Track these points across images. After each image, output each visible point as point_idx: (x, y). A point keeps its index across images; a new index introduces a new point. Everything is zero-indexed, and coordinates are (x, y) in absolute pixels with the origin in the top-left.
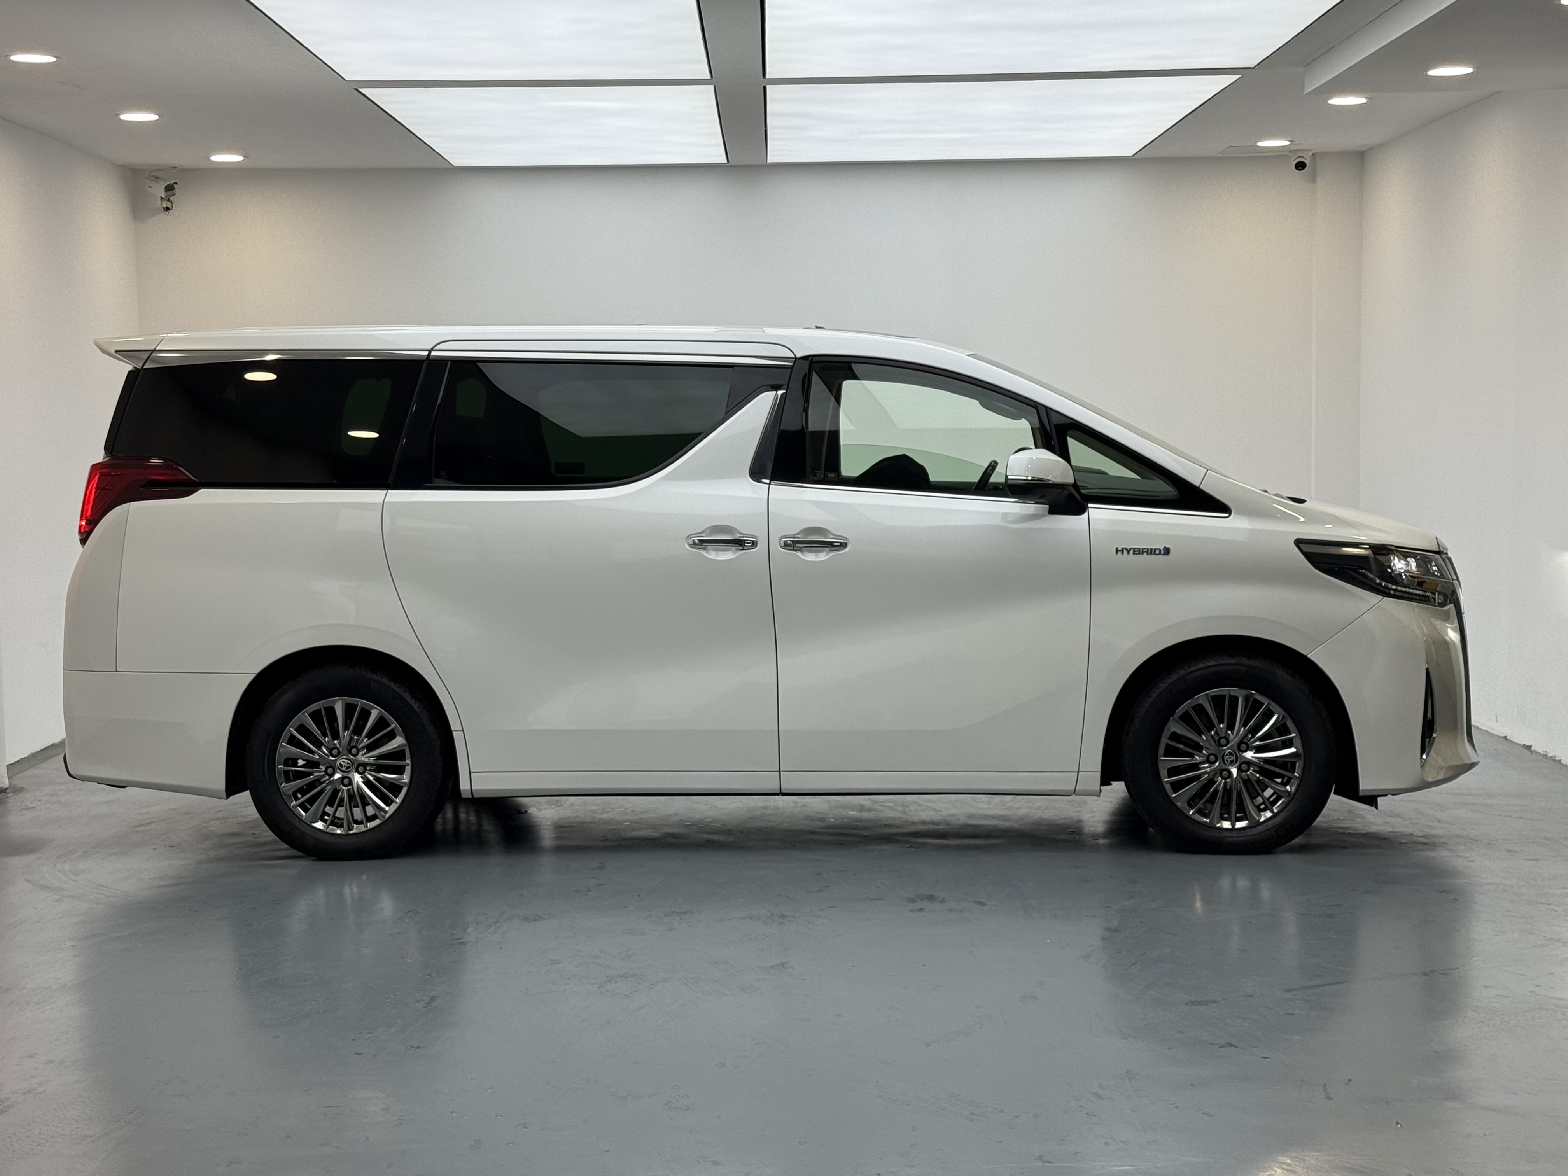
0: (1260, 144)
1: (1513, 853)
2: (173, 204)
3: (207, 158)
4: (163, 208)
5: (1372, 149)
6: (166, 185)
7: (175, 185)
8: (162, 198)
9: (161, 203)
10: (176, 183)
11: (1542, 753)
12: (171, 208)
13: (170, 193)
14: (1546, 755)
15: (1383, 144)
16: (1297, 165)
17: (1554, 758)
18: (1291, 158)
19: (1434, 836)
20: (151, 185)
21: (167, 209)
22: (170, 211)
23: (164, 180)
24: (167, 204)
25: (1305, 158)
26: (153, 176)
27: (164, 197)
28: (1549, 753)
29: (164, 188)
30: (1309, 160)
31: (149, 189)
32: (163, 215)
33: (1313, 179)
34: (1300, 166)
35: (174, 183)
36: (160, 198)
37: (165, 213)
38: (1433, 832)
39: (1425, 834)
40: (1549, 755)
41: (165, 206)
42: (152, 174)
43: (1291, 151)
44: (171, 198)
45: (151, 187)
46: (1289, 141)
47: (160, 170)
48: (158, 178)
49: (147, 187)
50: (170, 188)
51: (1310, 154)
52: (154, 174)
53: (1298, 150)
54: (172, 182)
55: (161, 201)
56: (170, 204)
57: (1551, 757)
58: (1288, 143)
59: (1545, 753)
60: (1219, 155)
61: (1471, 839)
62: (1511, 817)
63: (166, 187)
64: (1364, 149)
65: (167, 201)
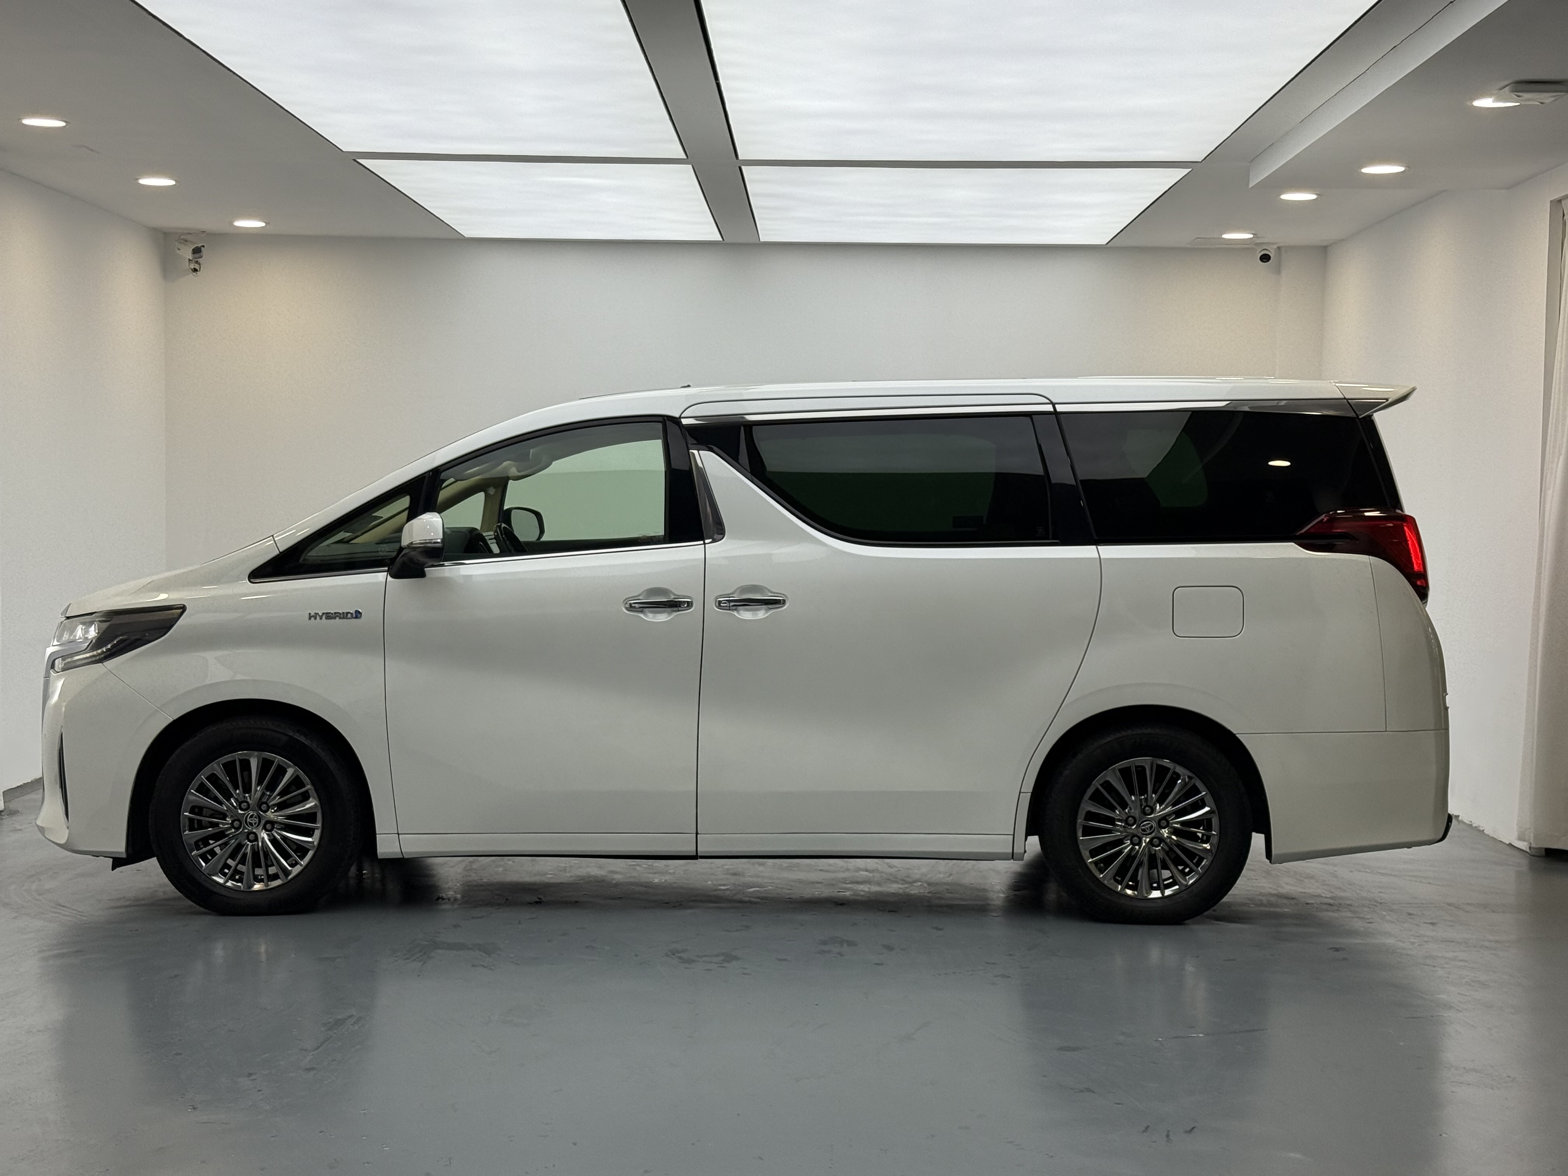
0: (1225, 236)
1: (1413, 916)
2: (201, 266)
3: (231, 224)
4: (192, 269)
5: (1331, 245)
6: (193, 247)
7: (202, 248)
8: (190, 260)
9: (189, 265)
10: (203, 246)
11: (1468, 823)
12: (198, 269)
13: (197, 255)
14: (1471, 825)
15: (1343, 240)
16: (1262, 257)
17: (1478, 828)
18: (1256, 250)
19: (1341, 898)
20: (179, 248)
21: (195, 270)
22: (198, 272)
23: (192, 243)
24: (195, 266)
25: (1270, 252)
26: (182, 239)
27: (191, 259)
28: (1474, 823)
29: (191, 250)
30: (1273, 254)
31: (178, 251)
32: (192, 275)
33: (1278, 271)
34: (1265, 258)
35: (202, 246)
36: (188, 261)
37: (193, 275)
38: (1342, 894)
39: (1334, 895)
40: (1474, 825)
41: (192, 267)
42: (182, 237)
43: (1256, 244)
44: (200, 260)
45: (179, 249)
46: (1253, 234)
47: (190, 234)
48: (186, 241)
49: (176, 249)
50: (197, 251)
51: (1275, 247)
52: (180, 237)
53: (1263, 243)
54: (199, 245)
55: (189, 262)
56: (199, 266)
57: (1476, 827)
58: (1251, 236)
59: (1470, 823)
60: (1188, 246)
61: (1376, 902)
62: (1421, 882)
63: (193, 250)
64: (1325, 244)
65: (195, 263)
